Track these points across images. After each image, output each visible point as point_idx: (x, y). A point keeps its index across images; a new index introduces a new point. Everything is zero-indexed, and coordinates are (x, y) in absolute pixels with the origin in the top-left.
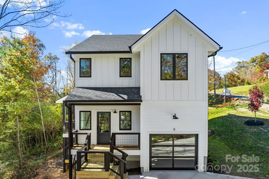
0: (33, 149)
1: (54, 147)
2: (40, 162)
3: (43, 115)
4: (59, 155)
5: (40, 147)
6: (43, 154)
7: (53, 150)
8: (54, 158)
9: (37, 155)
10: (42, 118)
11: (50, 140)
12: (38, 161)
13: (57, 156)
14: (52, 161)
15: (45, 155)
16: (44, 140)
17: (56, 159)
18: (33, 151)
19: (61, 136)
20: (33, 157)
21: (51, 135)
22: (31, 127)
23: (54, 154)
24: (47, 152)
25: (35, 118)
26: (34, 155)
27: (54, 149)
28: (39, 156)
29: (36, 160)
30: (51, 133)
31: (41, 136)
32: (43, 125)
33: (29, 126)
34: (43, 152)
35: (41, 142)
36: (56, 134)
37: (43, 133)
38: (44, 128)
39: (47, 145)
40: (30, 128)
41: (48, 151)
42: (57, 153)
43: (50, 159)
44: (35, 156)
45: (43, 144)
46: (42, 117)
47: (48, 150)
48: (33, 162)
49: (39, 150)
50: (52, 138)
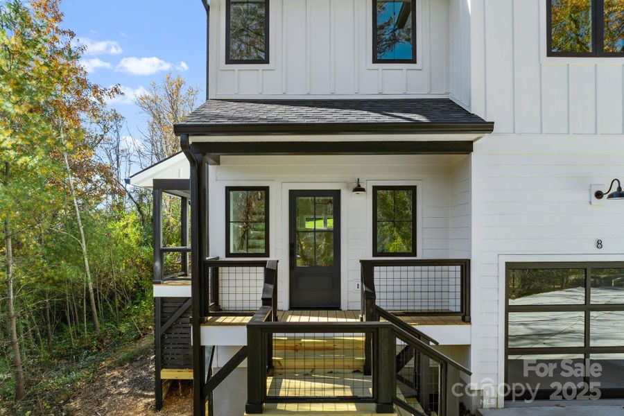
0: (60, 339)
1: (120, 335)
2: (80, 376)
3: (86, 241)
4: (137, 356)
5: (79, 334)
6: (89, 353)
7: (118, 342)
8: (120, 364)
9: (71, 356)
10: (84, 249)
11: (107, 315)
12: (74, 375)
13: (132, 360)
14: (116, 373)
15: (94, 357)
16: (90, 315)
17: (127, 368)
18: (60, 347)
19: (137, 304)
20: (58, 364)
21: (110, 303)
22: (51, 273)
23: (123, 355)
24: (99, 349)
25: (63, 251)
26: (60, 357)
27: (119, 339)
28: (77, 360)
29: (68, 372)
30: (111, 297)
31: (82, 304)
32: (88, 269)
33: (46, 271)
34: (89, 348)
35: (83, 322)
36: (123, 298)
37: (88, 294)
38: (89, 278)
39: (101, 328)
40: (48, 279)
41: (104, 345)
42: (131, 350)
43: (110, 368)
44: (64, 361)
45: (88, 328)
46: (84, 244)
47: (102, 341)
48: (59, 377)
49: (75, 343)
50: (115, 309)
